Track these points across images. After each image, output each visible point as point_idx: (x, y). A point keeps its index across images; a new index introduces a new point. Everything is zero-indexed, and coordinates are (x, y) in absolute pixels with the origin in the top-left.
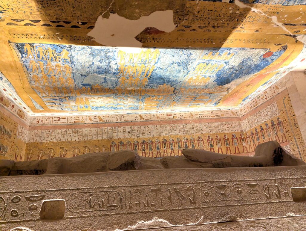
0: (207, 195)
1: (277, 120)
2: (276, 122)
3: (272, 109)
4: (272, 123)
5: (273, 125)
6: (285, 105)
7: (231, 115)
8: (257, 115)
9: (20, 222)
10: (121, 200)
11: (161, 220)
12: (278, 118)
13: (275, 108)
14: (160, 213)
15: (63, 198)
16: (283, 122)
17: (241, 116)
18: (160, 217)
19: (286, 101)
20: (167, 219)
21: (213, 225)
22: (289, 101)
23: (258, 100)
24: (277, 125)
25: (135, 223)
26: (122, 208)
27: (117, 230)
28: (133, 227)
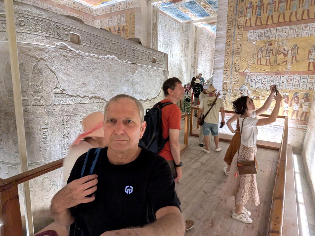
0: (129, 51)
1: (122, 27)
2: (121, 29)
3: (121, 18)
4: (118, 28)
5: (119, 30)
6: (130, 19)
7: (88, 12)
8: (109, 19)
9: (62, 40)
10: (102, 43)
11: (115, 57)
12: (123, 26)
13: (123, 19)
14: (115, 54)
15: (79, 34)
16: (126, 30)
17: (95, 15)
19: (132, 16)
20: (117, 57)
22: (134, 17)
23: (113, 8)
24: (121, 31)
25: (106, 55)
26: (102, 47)
27: (101, 56)
28: (106, 57)
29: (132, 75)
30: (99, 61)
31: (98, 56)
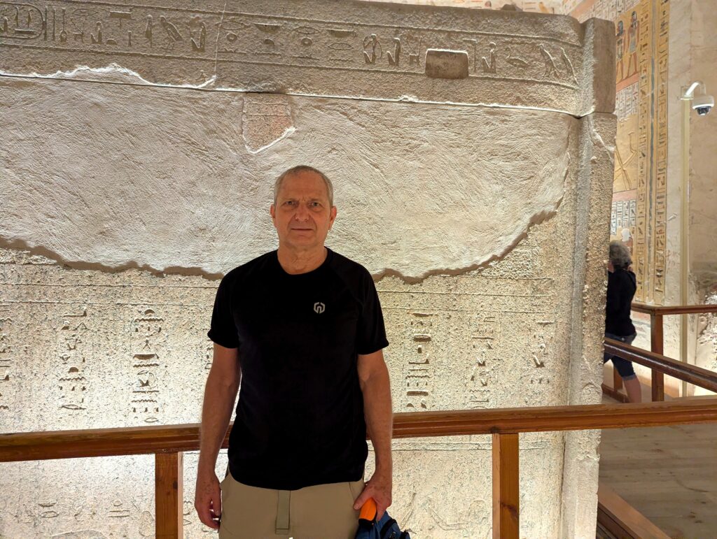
0: (233, 39)
1: (631, 18)
10: (44, 24)
11: (126, 70)
12: (633, 14)
14: (125, 58)
16: (641, 23)
18: (124, 65)
20: (139, 71)
21: (235, 94)
24: (626, 32)
25: (71, 68)
26: (45, 39)
27: (35, 74)
28: (68, 74)
29: (256, 148)
30: (23, 93)
31: (21, 76)
